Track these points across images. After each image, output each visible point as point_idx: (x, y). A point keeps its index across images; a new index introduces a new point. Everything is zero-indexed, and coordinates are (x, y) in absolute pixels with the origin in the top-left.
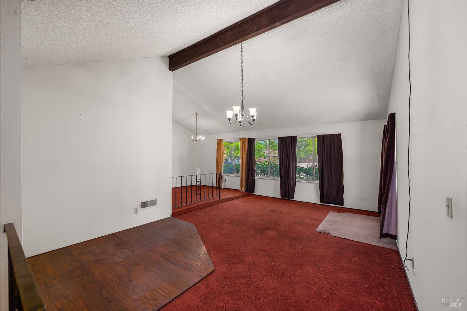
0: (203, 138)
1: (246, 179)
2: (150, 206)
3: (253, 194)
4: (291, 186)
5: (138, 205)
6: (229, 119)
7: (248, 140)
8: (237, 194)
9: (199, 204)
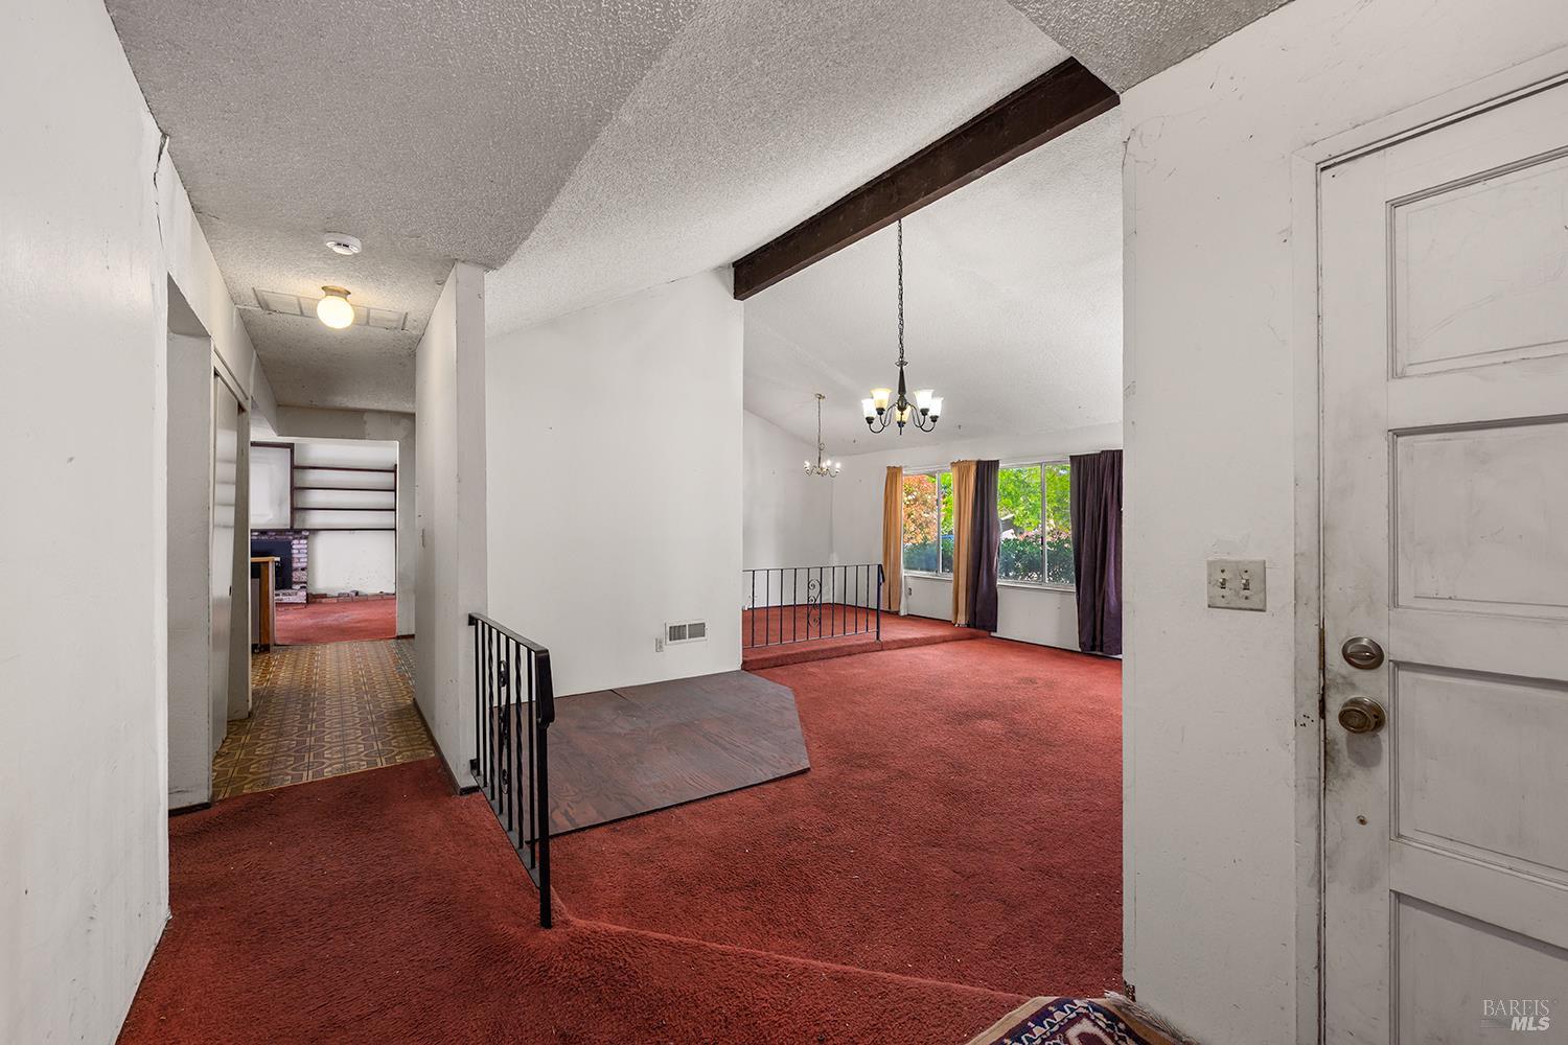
0: (838, 465)
1: (970, 588)
2: (690, 637)
3: (993, 634)
4: (1109, 613)
5: (661, 632)
6: (870, 420)
7: (977, 468)
8: (938, 632)
9: (815, 648)
